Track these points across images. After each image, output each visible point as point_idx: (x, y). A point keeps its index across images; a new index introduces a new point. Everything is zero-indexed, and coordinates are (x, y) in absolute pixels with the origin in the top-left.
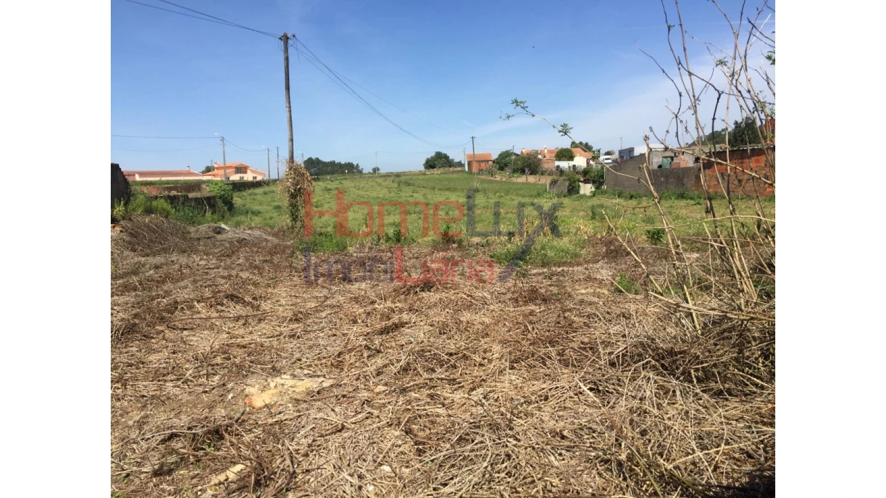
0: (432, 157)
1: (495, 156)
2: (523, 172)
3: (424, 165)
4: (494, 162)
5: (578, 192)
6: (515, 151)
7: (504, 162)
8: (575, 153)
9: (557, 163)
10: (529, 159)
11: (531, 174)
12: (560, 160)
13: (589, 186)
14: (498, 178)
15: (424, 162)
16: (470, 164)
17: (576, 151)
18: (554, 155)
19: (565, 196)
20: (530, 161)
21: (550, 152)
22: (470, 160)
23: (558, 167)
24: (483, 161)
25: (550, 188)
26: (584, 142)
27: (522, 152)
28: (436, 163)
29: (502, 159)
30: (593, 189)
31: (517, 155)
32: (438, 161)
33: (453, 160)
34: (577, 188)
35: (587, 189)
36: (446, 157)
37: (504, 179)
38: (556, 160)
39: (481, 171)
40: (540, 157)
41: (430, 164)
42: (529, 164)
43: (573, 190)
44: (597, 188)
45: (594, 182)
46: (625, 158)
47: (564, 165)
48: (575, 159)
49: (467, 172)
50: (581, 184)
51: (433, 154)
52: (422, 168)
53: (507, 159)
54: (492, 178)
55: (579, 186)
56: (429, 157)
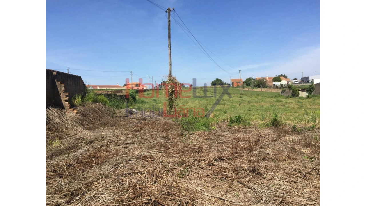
0: (214, 81)
1: (244, 80)
2: (259, 87)
3: (211, 84)
4: (243, 82)
5: (298, 95)
6: (254, 78)
7: (248, 83)
8: (281, 79)
9: (274, 83)
10: (261, 81)
11: (263, 88)
12: (274, 82)
13: (305, 93)
14: (247, 89)
15: (211, 82)
16: (233, 83)
17: (282, 78)
18: (272, 79)
19: (291, 98)
20: (261, 82)
21: (269, 78)
22: (233, 82)
23: (274, 85)
24: (238, 82)
25: (281, 93)
26: (283, 74)
27: (256, 78)
28: (216, 83)
29: (248, 81)
30: (307, 94)
31: (254, 80)
32: (217, 83)
33: (223, 82)
34: (297, 94)
35: (303, 94)
36: (221, 81)
37: (250, 90)
38: (273, 82)
39: (238, 86)
40: (265, 80)
41: (214, 84)
42: (261, 84)
43: (295, 94)
44: (310, 94)
45: (307, 91)
46: (304, 81)
47: (278, 84)
48: (282, 81)
49: (231, 87)
50: (299, 91)
51: (215, 79)
52: (210, 85)
53: (250, 81)
54: (244, 89)
55: (299, 93)
56: (213, 81)
